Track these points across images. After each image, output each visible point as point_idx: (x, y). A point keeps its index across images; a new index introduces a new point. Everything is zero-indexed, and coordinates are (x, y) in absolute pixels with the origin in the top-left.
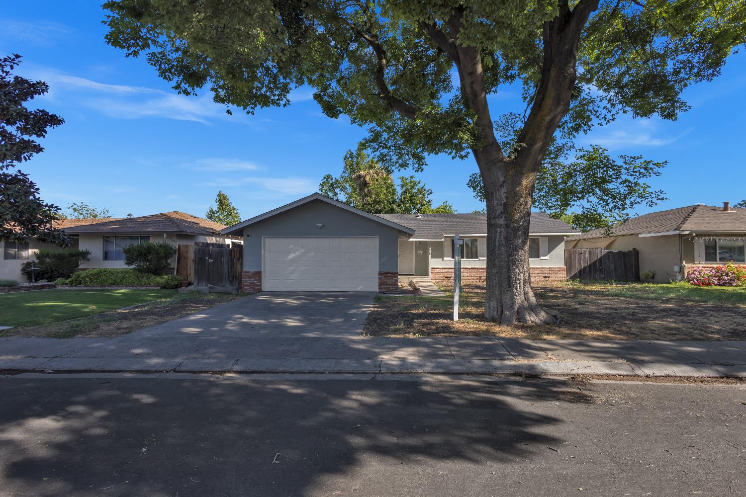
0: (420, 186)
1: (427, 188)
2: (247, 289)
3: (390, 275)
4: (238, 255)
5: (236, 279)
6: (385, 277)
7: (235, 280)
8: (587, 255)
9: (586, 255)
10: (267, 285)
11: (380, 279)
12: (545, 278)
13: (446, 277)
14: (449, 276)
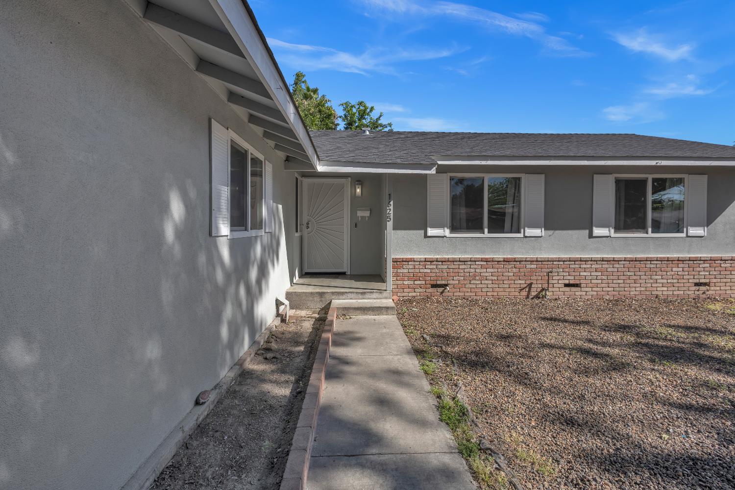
12: (697, 288)
13: (434, 286)
14: (443, 282)
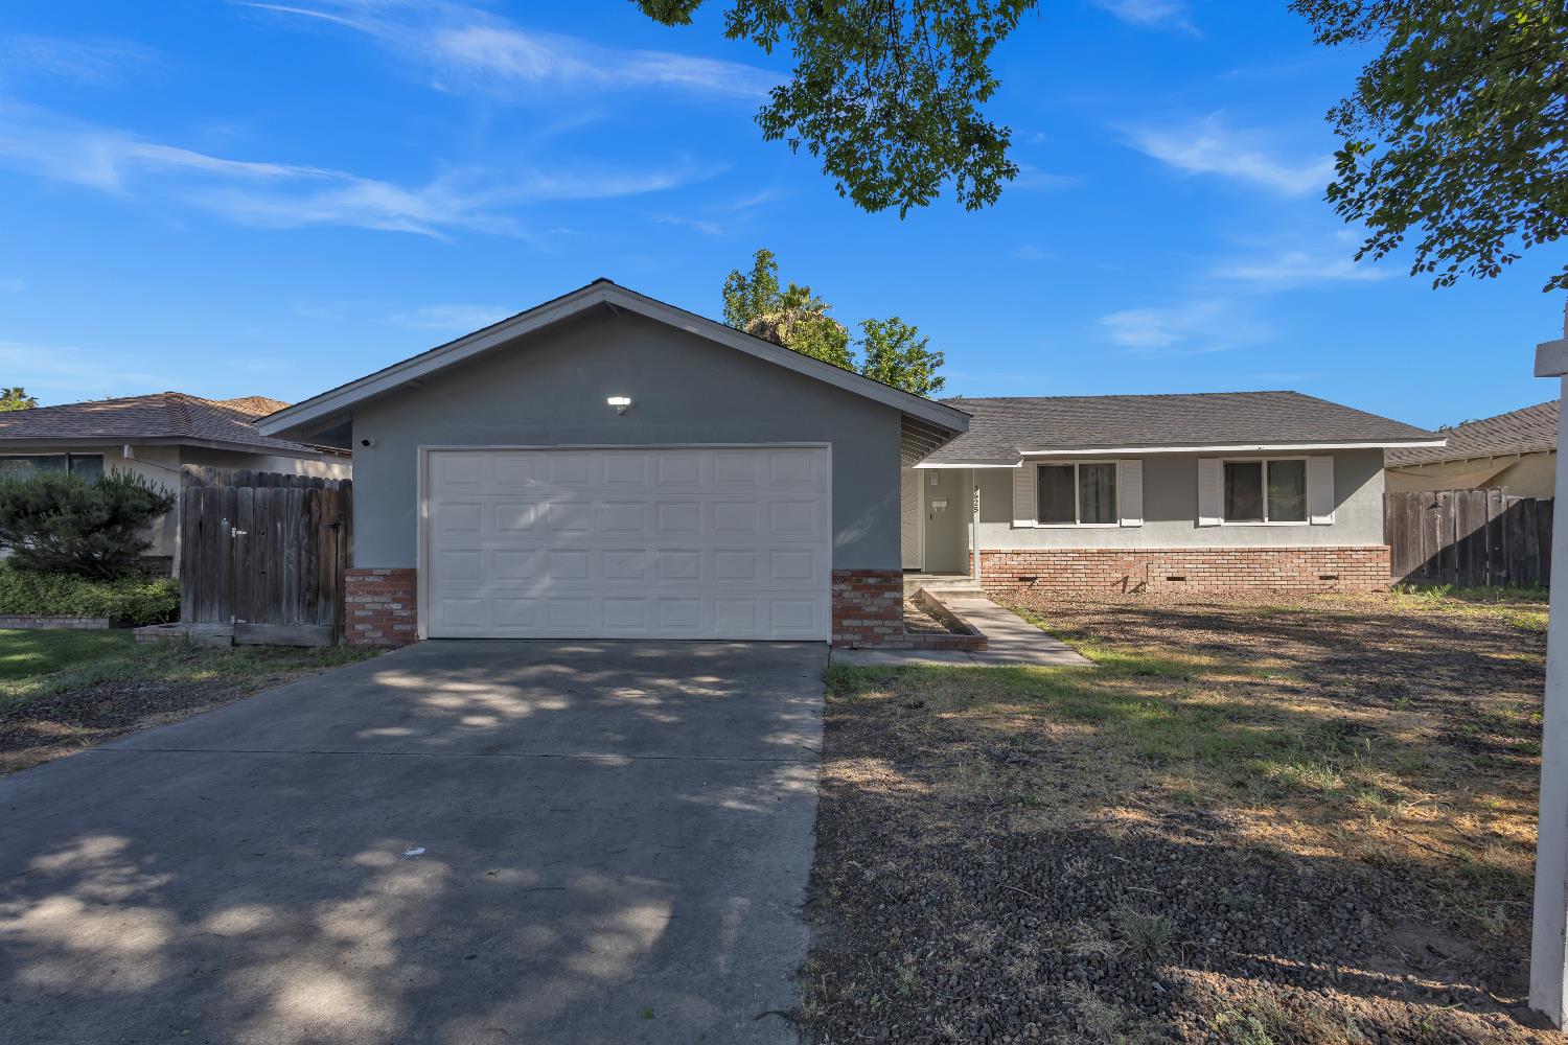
0: (917, 339)
1: (929, 349)
2: (365, 633)
3: (871, 581)
4: (333, 513)
5: (327, 597)
6: (855, 589)
7: (321, 600)
8: (1454, 511)
9: (1452, 510)
10: (435, 619)
11: (837, 596)
12: (1324, 581)
13: (1021, 579)
14: (1032, 575)
